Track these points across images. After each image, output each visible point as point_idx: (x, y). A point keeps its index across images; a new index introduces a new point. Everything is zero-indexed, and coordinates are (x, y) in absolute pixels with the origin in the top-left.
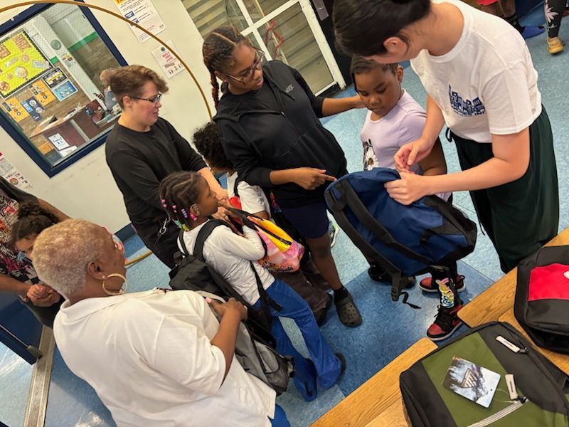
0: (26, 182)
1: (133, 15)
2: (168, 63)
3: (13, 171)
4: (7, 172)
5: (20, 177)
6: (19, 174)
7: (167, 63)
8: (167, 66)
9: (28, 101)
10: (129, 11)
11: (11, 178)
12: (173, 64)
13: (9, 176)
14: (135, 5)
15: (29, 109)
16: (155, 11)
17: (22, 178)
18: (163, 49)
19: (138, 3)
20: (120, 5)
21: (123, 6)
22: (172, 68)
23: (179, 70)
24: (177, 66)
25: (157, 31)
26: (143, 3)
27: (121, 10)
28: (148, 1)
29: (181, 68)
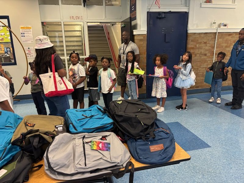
1: (24, 34)
2: (29, 53)
9: (7, 48)
10: (24, 32)
14: (26, 32)
15: (6, 50)
16: (32, 36)
18: (29, 48)
19: (28, 32)
20: (21, 29)
21: (22, 30)
22: (29, 55)
23: (31, 57)
24: (31, 56)
25: (30, 42)
26: (29, 32)
27: (21, 31)
28: (32, 32)
29: (32, 57)
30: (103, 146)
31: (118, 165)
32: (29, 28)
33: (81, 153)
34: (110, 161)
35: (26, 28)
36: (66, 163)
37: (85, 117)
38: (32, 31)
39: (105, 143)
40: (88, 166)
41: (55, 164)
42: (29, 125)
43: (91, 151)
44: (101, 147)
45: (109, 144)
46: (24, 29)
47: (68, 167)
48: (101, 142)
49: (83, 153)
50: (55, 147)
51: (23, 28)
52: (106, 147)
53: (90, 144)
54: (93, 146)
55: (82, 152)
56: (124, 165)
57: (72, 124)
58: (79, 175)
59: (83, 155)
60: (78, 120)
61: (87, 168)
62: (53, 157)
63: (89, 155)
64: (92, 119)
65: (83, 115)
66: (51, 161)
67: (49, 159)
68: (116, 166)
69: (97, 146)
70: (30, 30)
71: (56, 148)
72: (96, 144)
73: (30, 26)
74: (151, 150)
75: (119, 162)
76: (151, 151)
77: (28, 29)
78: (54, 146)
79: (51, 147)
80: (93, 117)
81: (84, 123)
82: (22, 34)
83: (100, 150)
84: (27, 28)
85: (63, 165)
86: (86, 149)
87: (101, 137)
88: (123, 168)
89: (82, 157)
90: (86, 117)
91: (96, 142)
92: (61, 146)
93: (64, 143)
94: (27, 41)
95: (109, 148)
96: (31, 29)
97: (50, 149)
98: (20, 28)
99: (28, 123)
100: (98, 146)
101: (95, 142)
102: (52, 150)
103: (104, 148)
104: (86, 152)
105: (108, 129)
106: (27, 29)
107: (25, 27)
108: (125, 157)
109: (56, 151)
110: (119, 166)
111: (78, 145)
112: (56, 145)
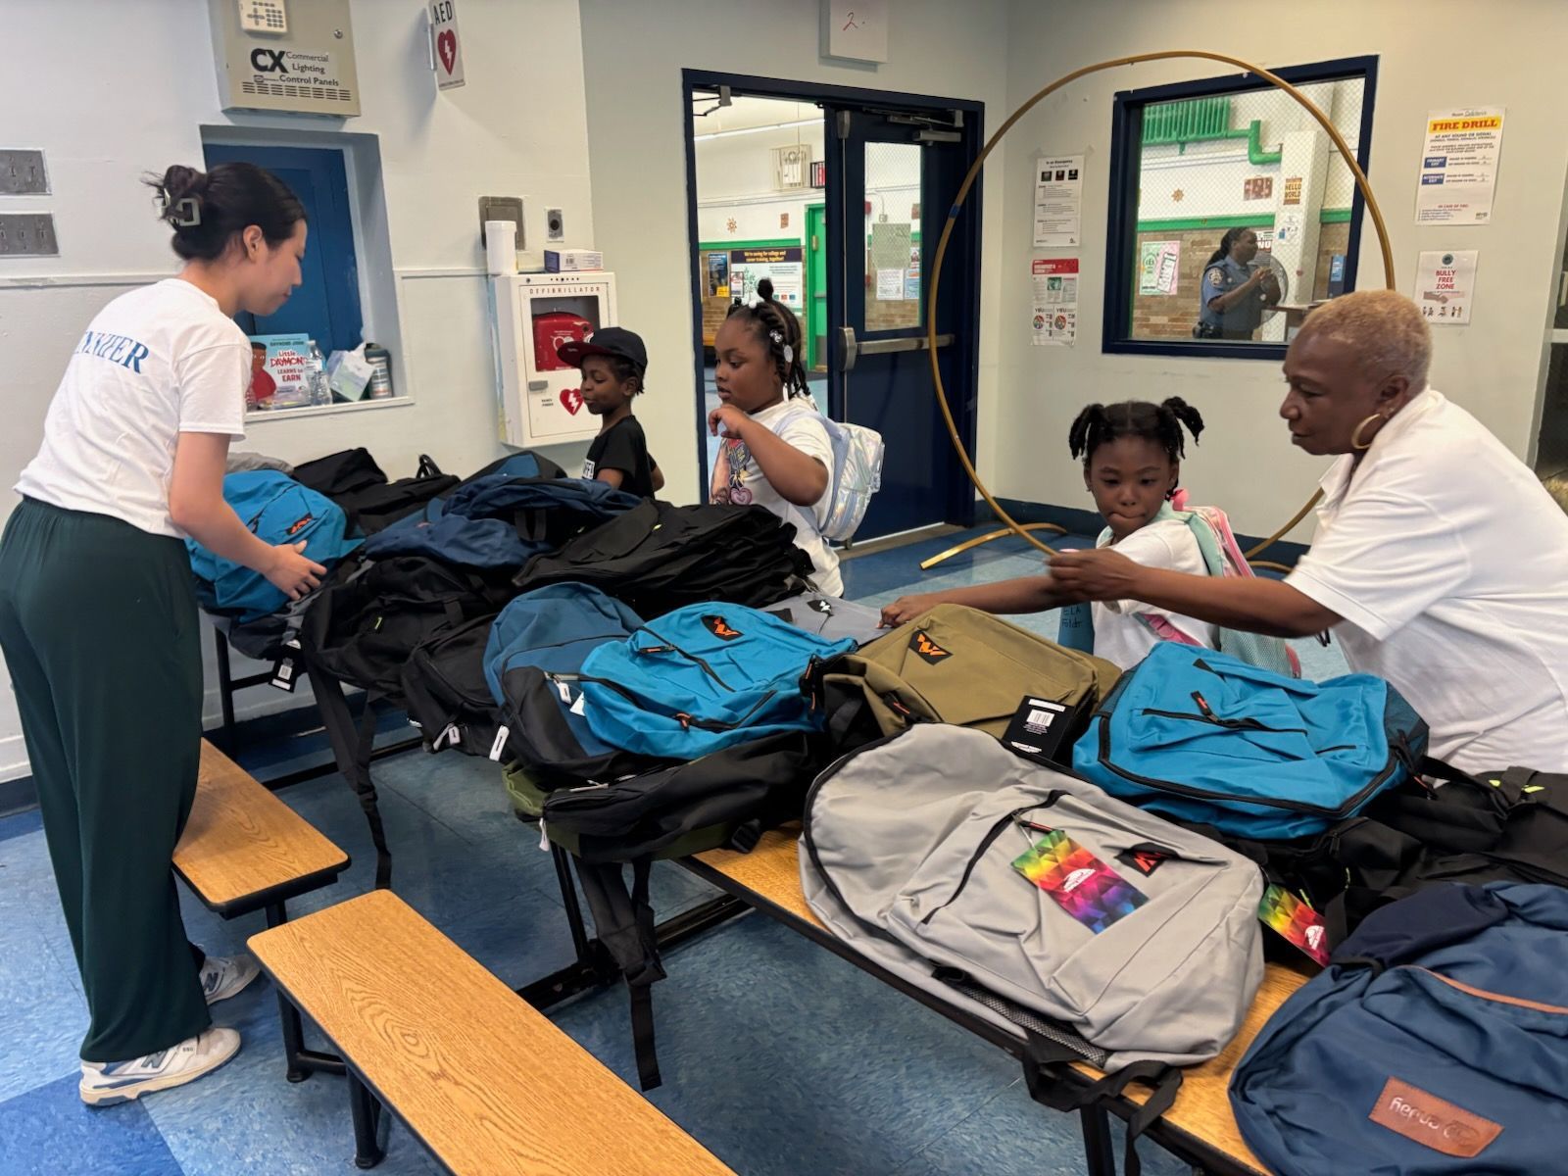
0: (1073, 335)
1: (1442, 164)
3: (1072, 306)
4: (1064, 301)
5: (1072, 320)
6: (1073, 316)
7: (1433, 289)
8: (1428, 296)
10: (1442, 154)
11: (1062, 314)
12: (1444, 300)
13: (1061, 310)
14: (1461, 149)
16: (1492, 179)
17: (1073, 325)
18: (1448, 260)
19: (1471, 148)
20: (1433, 136)
21: (1437, 139)
22: (1437, 306)
23: (1448, 319)
24: (1449, 311)
25: (1466, 217)
26: (1478, 153)
27: (1428, 145)
28: (1493, 154)
29: (1455, 319)
30: (1094, 886)
31: (1088, 1033)
32: (1483, 124)
33: (959, 856)
34: (1044, 978)
35: (1465, 125)
36: (878, 860)
37: (1198, 713)
38: (1496, 142)
39: (1118, 880)
40: (933, 930)
41: (828, 833)
42: (925, 647)
43: (1009, 871)
44: (1069, 887)
45: (1138, 900)
46: (1451, 132)
47: (880, 884)
48: (1095, 863)
49: (968, 859)
50: (882, 767)
51: (1447, 126)
52: (1100, 899)
53: (1036, 839)
54: (1035, 854)
55: (965, 852)
56: (1116, 1062)
57: (1106, 718)
58: (891, 949)
59: (962, 869)
60: (1147, 711)
61: (928, 935)
62: (834, 802)
63: (981, 883)
64: (1234, 740)
65: (1196, 696)
66: (820, 809)
67: (817, 800)
68: (1068, 1027)
69: (1059, 867)
70: (1487, 136)
71: (884, 775)
72: (1060, 859)
73: (1491, 113)
74: (1378, 1106)
75: (1092, 1015)
76: (1375, 1117)
77: (1476, 131)
78: (879, 758)
79: (864, 760)
80: (1248, 734)
81: (1167, 739)
82: (1428, 165)
83: (1055, 894)
84: (1474, 124)
85: (858, 861)
86: (989, 851)
87: (1129, 841)
88: (1101, 1067)
89: (953, 877)
90: (1207, 716)
91: (1073, 847)
92: (920, 780)
93: (946, 777)
94: (1450, 208)
95: (1112, 917)
96: (1497, 132)
97: (854, 764)
98: (1429, 127)
99: (927, 639)
100: (1061, 872)
101: (1064, 845)
102: (859, 773)
103: (1078, 900)
104: (980, 862)
105: (1250, 830)
106: (1468, 131)
107: (1461, 119)
108: (1157, 1020)
109: (881, 787)
110: (1087, 1042)
111: (983, 814)
112: (891, 760)
